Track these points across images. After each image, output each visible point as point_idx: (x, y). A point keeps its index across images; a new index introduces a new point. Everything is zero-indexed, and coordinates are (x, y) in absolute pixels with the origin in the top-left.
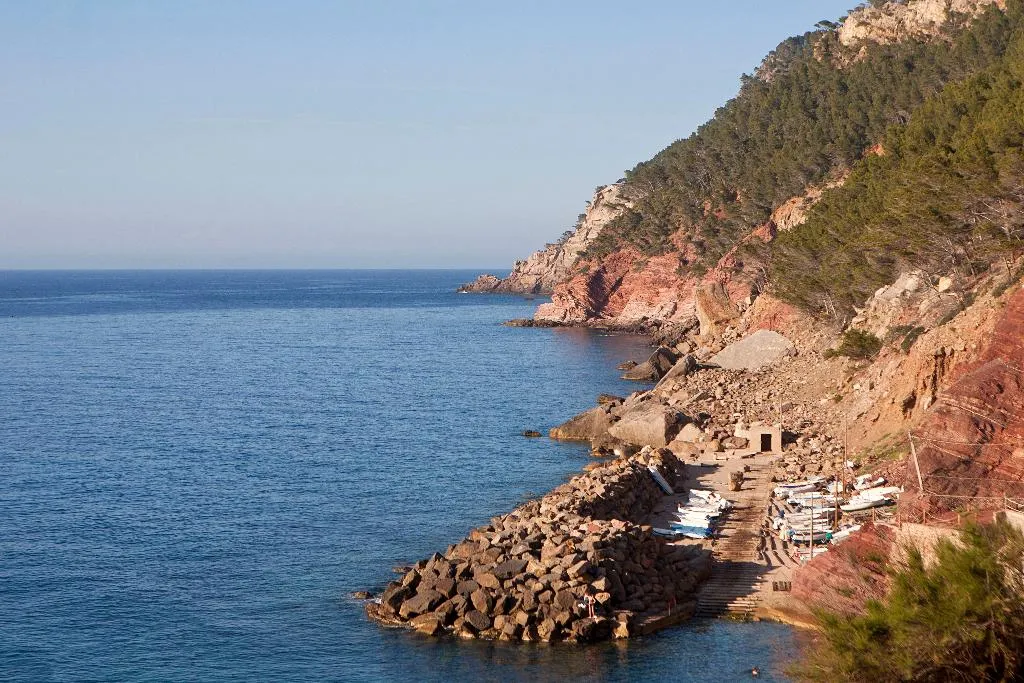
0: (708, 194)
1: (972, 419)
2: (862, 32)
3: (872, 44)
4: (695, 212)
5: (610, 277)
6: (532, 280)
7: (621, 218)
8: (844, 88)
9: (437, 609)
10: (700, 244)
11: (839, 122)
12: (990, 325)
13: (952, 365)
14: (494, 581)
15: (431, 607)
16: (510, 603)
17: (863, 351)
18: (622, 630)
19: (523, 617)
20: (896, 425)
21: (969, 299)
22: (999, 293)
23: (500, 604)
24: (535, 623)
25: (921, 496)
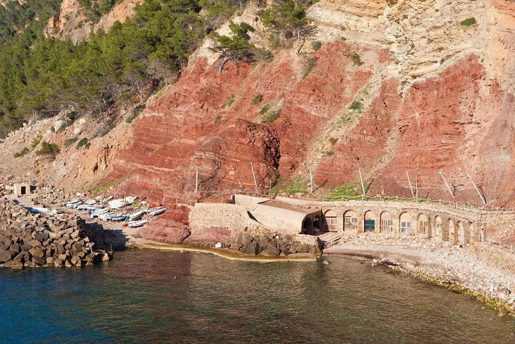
1: (213, 160)
9: (15, 259)
12: (130, 134)
13: (113, 152)
14: (38, 243)
15: (12, 258)
16: (53, 252)
17: (51, 151)
18: (106, 257)
19: (63, 257)
20: (90, 178)
21: (111, 125)
22: (129, 121)
23: (48, 252)
24: (69, 258)
25: (196, 193)
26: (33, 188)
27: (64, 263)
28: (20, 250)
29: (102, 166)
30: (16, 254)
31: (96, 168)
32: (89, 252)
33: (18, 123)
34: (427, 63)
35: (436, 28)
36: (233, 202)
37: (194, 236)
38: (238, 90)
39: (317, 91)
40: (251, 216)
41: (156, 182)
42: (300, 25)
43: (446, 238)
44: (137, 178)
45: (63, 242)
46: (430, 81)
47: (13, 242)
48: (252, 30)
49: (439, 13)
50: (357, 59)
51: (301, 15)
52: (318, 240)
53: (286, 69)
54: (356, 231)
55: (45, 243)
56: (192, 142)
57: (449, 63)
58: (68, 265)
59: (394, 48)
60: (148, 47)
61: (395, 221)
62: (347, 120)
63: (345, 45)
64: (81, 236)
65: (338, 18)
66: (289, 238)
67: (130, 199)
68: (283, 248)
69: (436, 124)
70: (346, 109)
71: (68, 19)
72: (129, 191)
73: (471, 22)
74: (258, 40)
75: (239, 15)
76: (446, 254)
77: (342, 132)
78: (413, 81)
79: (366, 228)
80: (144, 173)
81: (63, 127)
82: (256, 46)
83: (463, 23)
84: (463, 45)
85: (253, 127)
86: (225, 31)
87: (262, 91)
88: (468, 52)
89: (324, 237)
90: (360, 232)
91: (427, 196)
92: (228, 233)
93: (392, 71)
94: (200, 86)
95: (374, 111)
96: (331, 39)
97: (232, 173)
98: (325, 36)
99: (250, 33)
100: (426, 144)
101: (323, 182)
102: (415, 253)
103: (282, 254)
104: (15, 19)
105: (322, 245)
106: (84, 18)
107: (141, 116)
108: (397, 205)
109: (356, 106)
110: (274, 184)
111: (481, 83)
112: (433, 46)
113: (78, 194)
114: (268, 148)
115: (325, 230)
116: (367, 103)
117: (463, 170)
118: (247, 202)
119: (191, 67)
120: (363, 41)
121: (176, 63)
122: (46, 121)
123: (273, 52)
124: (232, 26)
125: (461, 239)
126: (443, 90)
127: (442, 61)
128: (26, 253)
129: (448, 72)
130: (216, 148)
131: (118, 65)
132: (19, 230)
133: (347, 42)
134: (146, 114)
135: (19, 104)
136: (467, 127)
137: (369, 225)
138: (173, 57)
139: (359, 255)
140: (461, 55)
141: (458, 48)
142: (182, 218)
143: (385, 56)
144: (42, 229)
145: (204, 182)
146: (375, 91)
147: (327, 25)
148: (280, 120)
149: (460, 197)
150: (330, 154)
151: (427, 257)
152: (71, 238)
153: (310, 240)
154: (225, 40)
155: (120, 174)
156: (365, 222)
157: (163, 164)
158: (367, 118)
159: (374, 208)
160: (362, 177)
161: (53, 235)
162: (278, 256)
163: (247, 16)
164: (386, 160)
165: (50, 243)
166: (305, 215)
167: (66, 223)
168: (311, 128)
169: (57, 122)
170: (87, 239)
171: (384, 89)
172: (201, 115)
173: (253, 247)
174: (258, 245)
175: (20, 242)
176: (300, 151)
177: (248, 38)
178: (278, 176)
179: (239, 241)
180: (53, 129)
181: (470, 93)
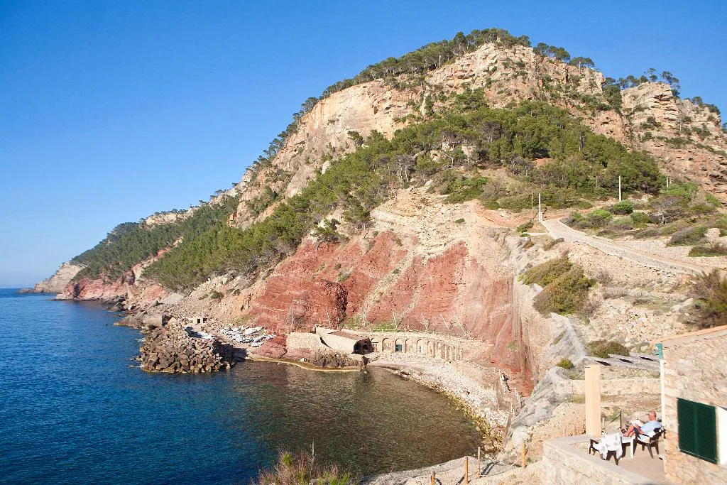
0: (111, 263)
1: (304, 305)
2: (153, 222)
3: (156, 225)
4: (107, 268)
5: (81, 286)
6: (40, 290)
7: (84, 269)
8: (149, 236)
9: (171, 366)
10: (109, 277)
11: (149, 244)
12: (264, 287)
13: (253, 298)
14: (186, 357)
15: (169, 366)
16: (195, 362)
17: (218, 296)
18: (228, 367)
19: (200, 366)
20: (239, 314)
21: (254, 281)
22: (264, 279)
23: (192, 363)
24: (204, 367)
25: (292, 326)
26: (205, 320)
27: (200, 369)
28: (175, 361)
29: (246, 307)
30: (172, 363)
31: (242, 308)
32: (218, 363)
33: (205, 278)
34: (437, 246)
35: (441, 224)
36: (315, 332)
37: (289, 354)
38: (327, 261)
39: (373, 262)
40: (323, 342)
41: (274, 318)
42: (366, 221)
43: (443, 357)
44: (264, 314)
45: (202, 357)
46: (438, 257)
47: (171, 356)
48: (339, 224)
49: (443, 215)
50: (399, 243)
51: (367, 214)
52: (364, 357)
53: (356, 248)
54: (390, 351)
55: (191, 357)
56: (298, 293)
57: (449, 246)
58: (203, 371)
59: (421, 236)
60: (277, 233)
61: (414, 346)
62: (390, 281)
63: (393, 234)
64: (214, 352)
65: (390, 217)
66: (345, 356)
67: (258, 328)
68: (340, 363)
69: (441, 283)
70: (391, 274)
71: (241, 215)
72: (258, 323)
73: (461, 221)
74: (341, 230)
75: (332, 214)
76: (440, 367)
77: (386, 288)
78: (428, 257)
79: (397, 350)
80: (268, 312)
81: (228, 282)
82: (340, 233)
83: (457, 222)
84: (457, 235)
85: (331, 284)
86: (322, 225)
87: (340, 262)
88: (459, 240)
89: (369, 356)
90: (392, 352)
91: (432, 329)
92: (309, 352)
93: (420, 250)
94: (305, 258)
95: (407, 276)
96: (384, 230)
97: (315, 313)
98: (381, 228)
99: (337, 225)
100: (435, 296)
101: (372, 320)
102: (421, 366)
103: (340, 367)
104: (217, 215)
105: (366, 361)
106: (250, 215)
107: (271, 275)
108: (414, 335)
109: (397, 272)
110: (341, 321)
111: (466, 259)
112: (440, 235)
113: (230, 324)
114: (339, 298)
115: (371, 350)
116: (403, 271)
117: (456, 314)
118: (323, 332)
119: (302, 246)
120: (404, 231)
121: (294, 243)
122: (219, 278)
123: (350, 238)
124: (326, 221)
125: (450, 358)
126: (445, 262)
127: (445, 244)
128: (178, 363)
129: (447, 252)
130: (306, 298)
131: (260, 243)
132: (176, 347)
133: (394, 231)
134: (274, 275)
135: (206, 266)
136: (459, 286)
137: (398, 348)
138: (293, 240)
139: (388, 368)
140: (455, 242)
141: (454, 237)
142: (282, 342)
143: (416, 241)
144: (190, 347)
145: (297, 319)
146: (408, 263)
147: (382, 221)
148: (349, 280)
149: (453, 331)
150: (378, 302)
151: (429, 369)
152: (208, 354)
153: (359, 357)
154: (321, 230)
155: (256, 312)
156: (396, 346)
157: (279, 307)
158: (403, 280)
159: (400, 337)
160: (396, 316)
161: (196, 352)
162: (336, 368)
163: (337, 215)
164: (413, 306)
165: (194, 357)
166: (356, 341)
167: (206, 344)
168: (368, 285)
169: (225, 279)
170: (218, 355)
171: (414, 261)
172: (304, 275)
173: (322, 361)
174: (325, 360)
175: (176, 356)
176: (360, 300)
177: (336, 228)
178: (345, 316)
179: (315, 358)
180: (222, 283)
181: (459, 265)
